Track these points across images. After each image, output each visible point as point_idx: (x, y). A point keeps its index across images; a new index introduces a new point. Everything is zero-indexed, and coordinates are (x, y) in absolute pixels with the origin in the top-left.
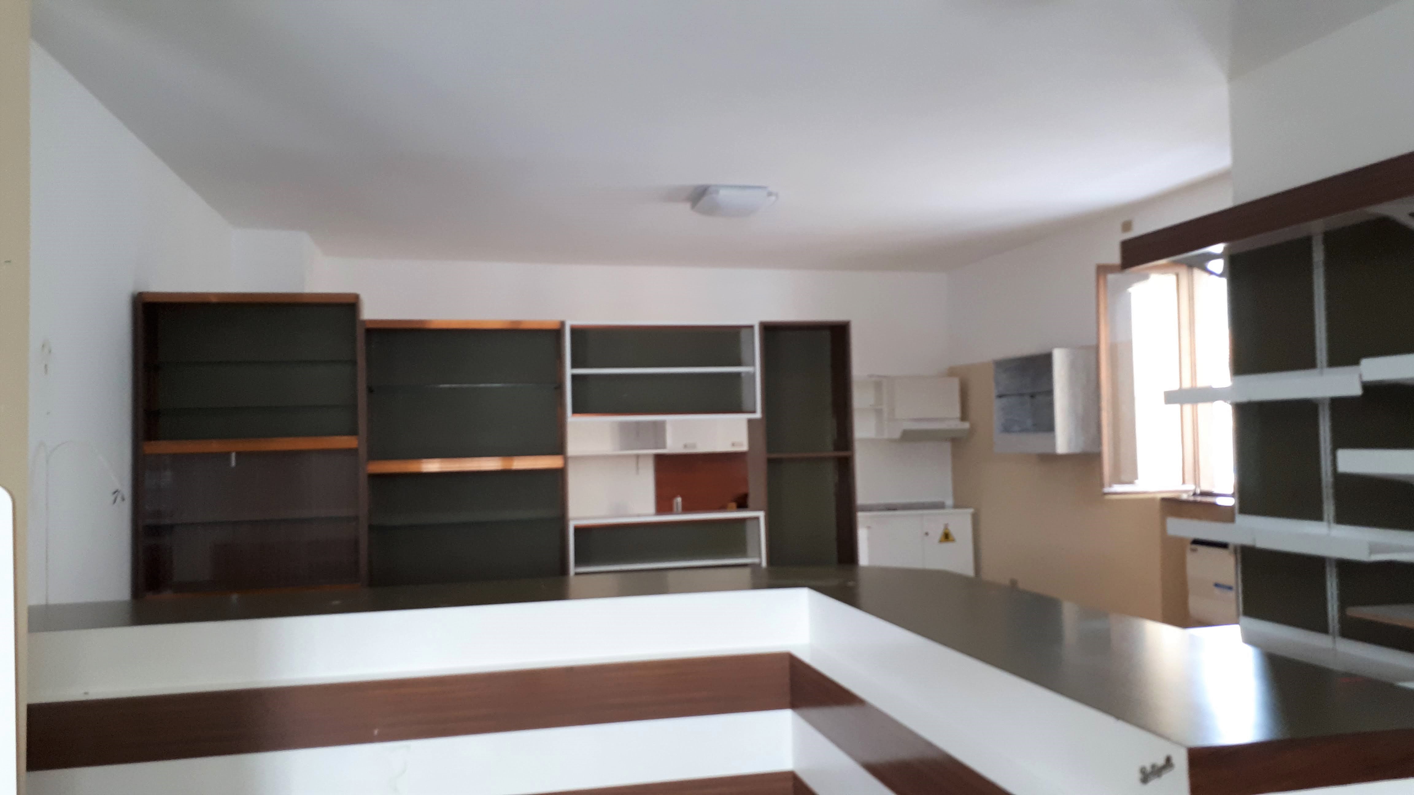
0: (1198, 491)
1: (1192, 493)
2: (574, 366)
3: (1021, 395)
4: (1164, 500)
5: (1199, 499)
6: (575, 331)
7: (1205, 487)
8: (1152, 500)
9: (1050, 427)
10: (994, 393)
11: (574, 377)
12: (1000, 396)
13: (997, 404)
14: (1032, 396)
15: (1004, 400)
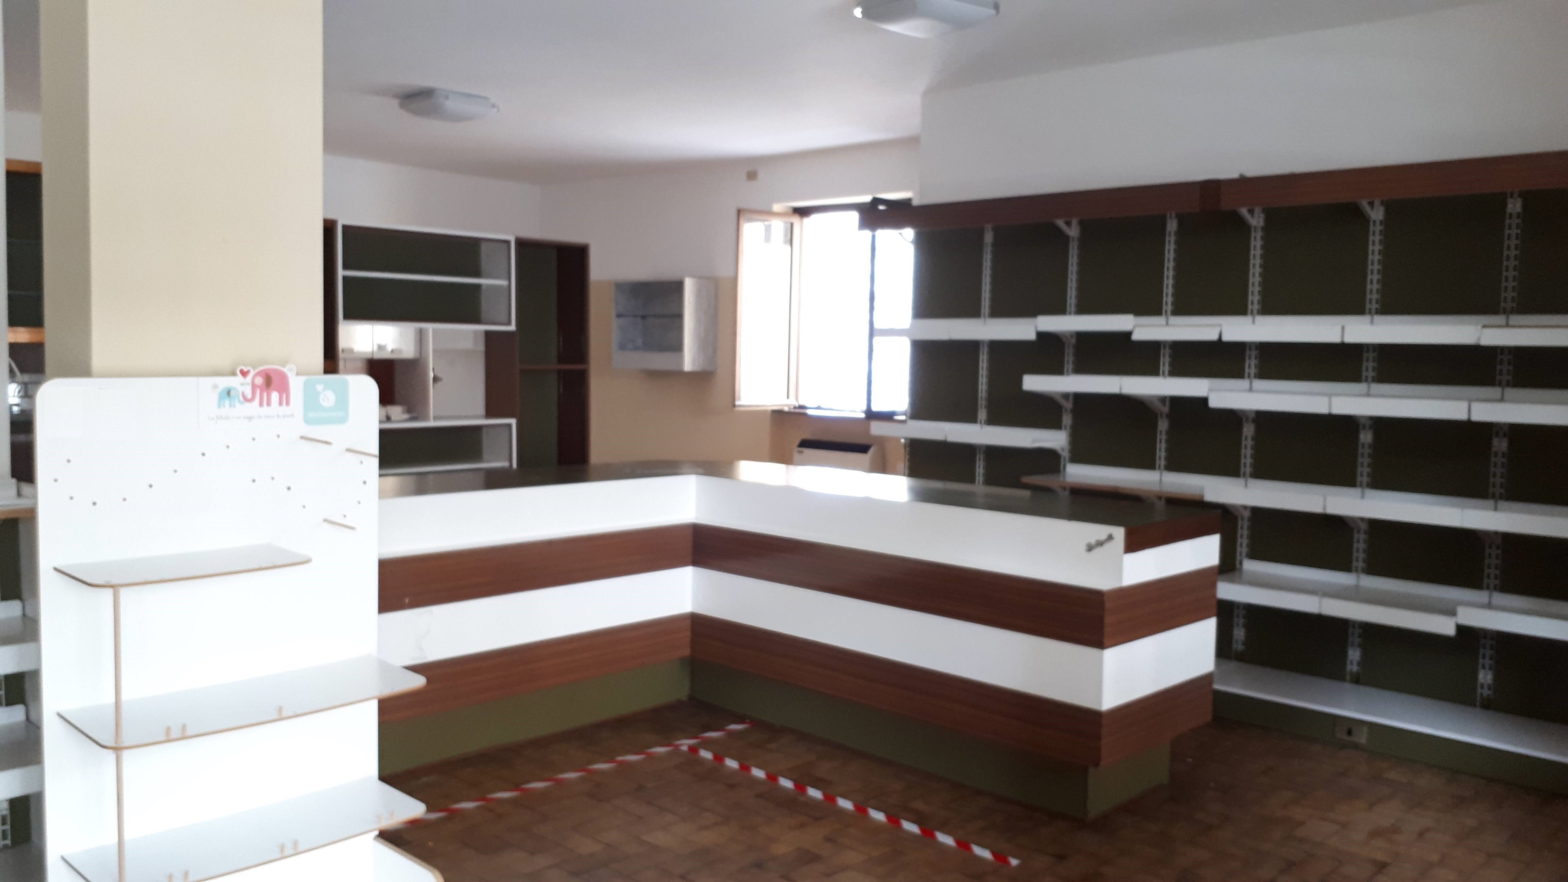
0: (797, 405)
1: (793, 407)
2: (346, 267)
3: (635, 316)
4: (775, 412)
5: (797, 411)
6: (345, 228)
7: (802, 403)
8: (765, 412)
9: (678, 347)
10: (614, 313)
11: (345, 279)
12: (619, 316)
13: (615, 323)
14: (644, 317)
15: (622, 320)
